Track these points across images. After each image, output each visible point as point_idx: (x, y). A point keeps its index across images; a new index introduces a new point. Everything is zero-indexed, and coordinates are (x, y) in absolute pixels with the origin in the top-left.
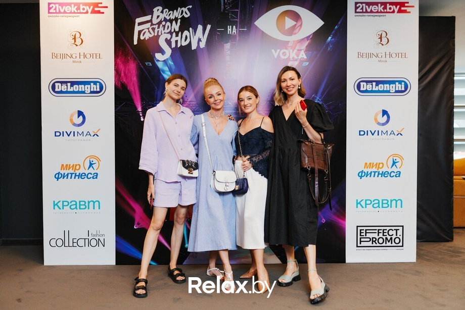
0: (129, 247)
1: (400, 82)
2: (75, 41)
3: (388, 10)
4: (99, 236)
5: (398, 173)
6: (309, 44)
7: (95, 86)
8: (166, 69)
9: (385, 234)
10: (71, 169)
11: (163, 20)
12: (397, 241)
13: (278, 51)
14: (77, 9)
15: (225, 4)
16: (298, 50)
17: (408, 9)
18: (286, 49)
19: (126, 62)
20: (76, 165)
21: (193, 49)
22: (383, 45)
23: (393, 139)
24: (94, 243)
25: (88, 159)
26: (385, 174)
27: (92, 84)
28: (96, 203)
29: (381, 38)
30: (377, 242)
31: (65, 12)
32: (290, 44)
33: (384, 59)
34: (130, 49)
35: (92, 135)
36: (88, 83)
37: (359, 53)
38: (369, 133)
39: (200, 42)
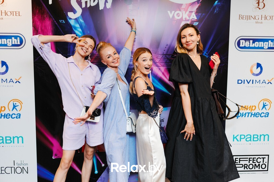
0: (48, 174)
1: (272, 40)
4: (24, 165)
5: (267, 114)
6: (199, 7)
7: (16, 40)
8: (77, 26)
9: (254, 161)
12: (263, 166)
13: (173, 12)
16: (190, 12)
18: (180, 10)
19: (42, 19)
20: (2, 107)
21: (100, 9)
22: (260, 9)
23: (265, 87)
24: (19, 170)
25: (12, 103)
26: (256, 115)
27: (13, 38)
28: (20, 139)
29: (258, 3)
30: (248, 167)
32: (183, 7)
34: (46, 8)
35: (15, 81)
36: (10, 37)
37: (240, 16)
38: (246, 82)
39: (107, 3)
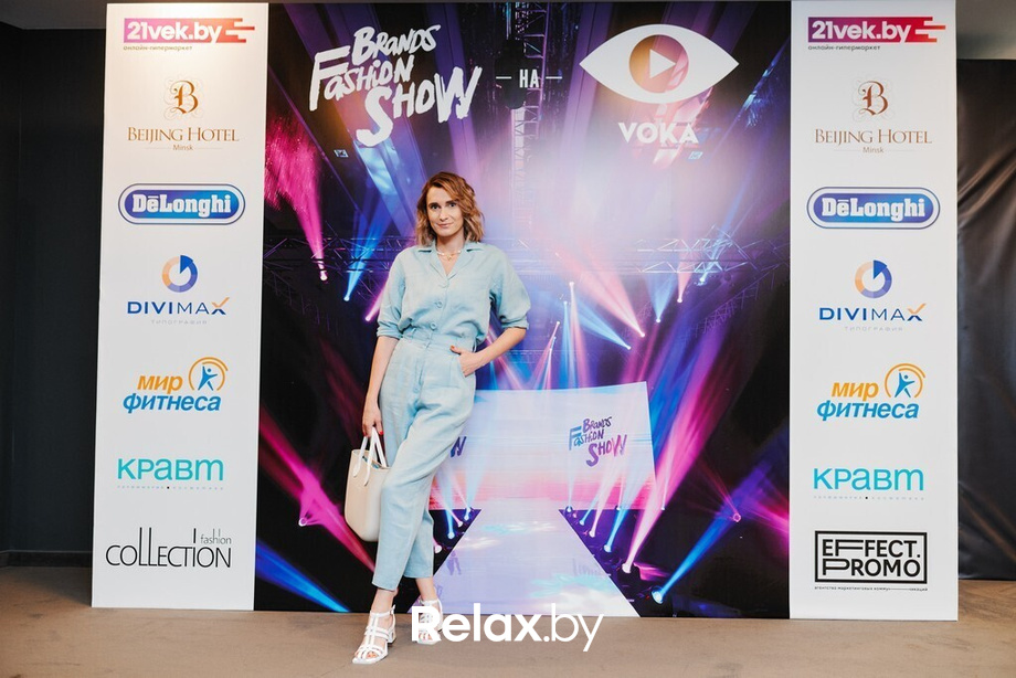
1: (915, 198)
2: (180, 103)
3: (885, 36)
4: (220, 541)
6: (704, 111)
7: (221, 201)
8: (380, 164)
9: (882, 552)
10: (162, 386)
11: (375, 56)
12: (912, 568)
13: (633, 125)
14: (187, 33)
15: (514, 22)
17: (931, 34)
18: (653, 121)
19: (290, 149)
20: (173, 379)
21: (440, 121)
22: (873, 113)
23: (900, 329)
24: (206, 557)
25: (200, 365)
26: (880, 410)
27: (214, 197)
28: (215, 467)
29: (869, 98)
30: (863, 569)
31: (160, 39)
32: (660, 112)
33: (875, 145)
34: (301, 119)
35: (211, 310)
36: (206, 195)
37: (819, 132)
38: (844, 314)
39: (457, 106)
